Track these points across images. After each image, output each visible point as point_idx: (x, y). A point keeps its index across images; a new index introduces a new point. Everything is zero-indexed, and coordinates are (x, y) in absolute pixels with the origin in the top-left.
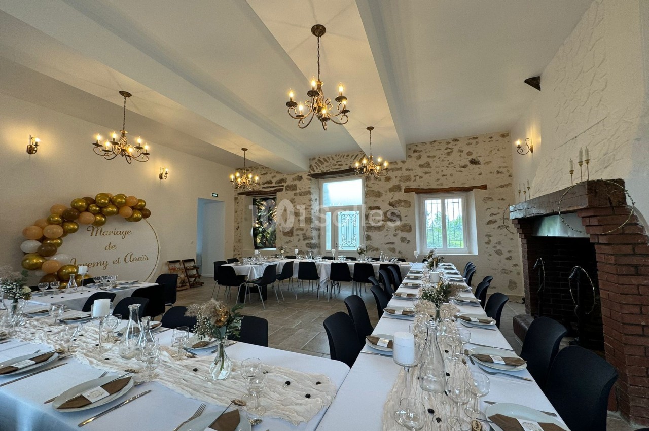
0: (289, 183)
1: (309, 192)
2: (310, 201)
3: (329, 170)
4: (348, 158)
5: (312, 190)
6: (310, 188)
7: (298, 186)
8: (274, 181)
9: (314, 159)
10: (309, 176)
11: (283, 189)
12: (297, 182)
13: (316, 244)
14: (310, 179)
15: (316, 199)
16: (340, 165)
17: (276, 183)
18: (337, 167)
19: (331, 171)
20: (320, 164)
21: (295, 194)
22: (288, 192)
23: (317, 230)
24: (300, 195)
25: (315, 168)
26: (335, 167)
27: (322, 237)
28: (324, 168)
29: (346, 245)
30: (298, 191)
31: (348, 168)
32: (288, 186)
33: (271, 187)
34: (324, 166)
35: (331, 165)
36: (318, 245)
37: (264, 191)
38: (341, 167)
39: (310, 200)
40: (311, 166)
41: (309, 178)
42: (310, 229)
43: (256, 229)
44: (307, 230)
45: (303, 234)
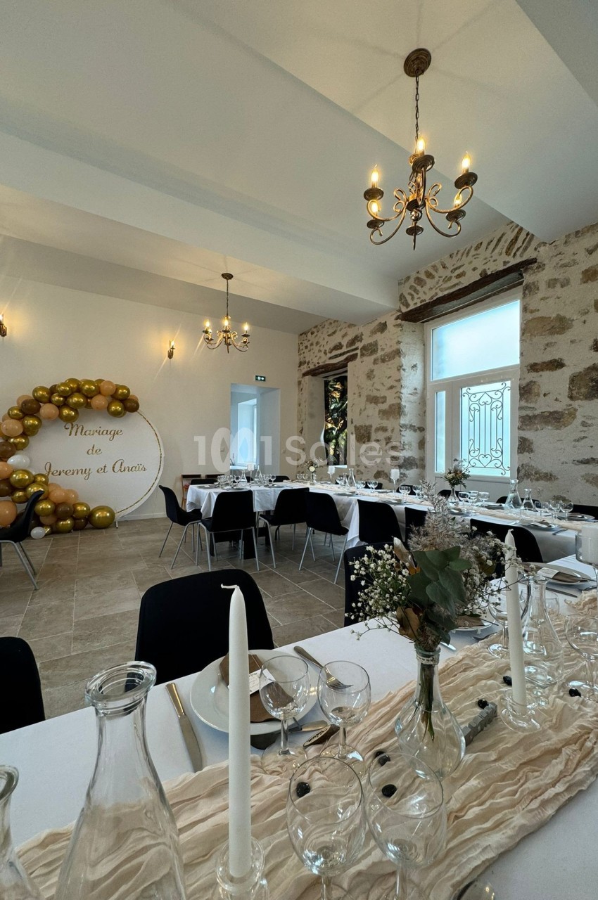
0: (367, 340)
1: (398, 353)
2: (399, 370)
3: (436, 294)
4: (478, 252)
5: (403, 347)
6: (399, 342)
7: (380, 343)
8: (344, 343)
9: (408, 278)
10: (397, 318)
11: (357, 354)
12: (379, 337)
13: (414, 459)
14: (400, 325)
15: (415, 366)
16: (459, 276)
17: (347, 347)
18: (454, 281)
19: (441, 294)
20: (418, 288)
21: (375, 362)
22: (365, 358)
23: (415, 431)
24: (383, 361)
25: (409, 298)
26: (449, 284)
27: (428, 446)
28: (426, 294)
29: (478, 464)
30: (380, 353)
31: (479, 277)
32: (364, 348)
33: (341, 355)
34: (426, 288)
35: (441, 283)
36: (418, 462)
37: (332, 364)
38: (461, 279)
39: (400, 368)
40: (402, 297)
41: (399, 321)
42: (397, 428)
43: (327, 432)
44: (393, 430)
45: (386, 439)
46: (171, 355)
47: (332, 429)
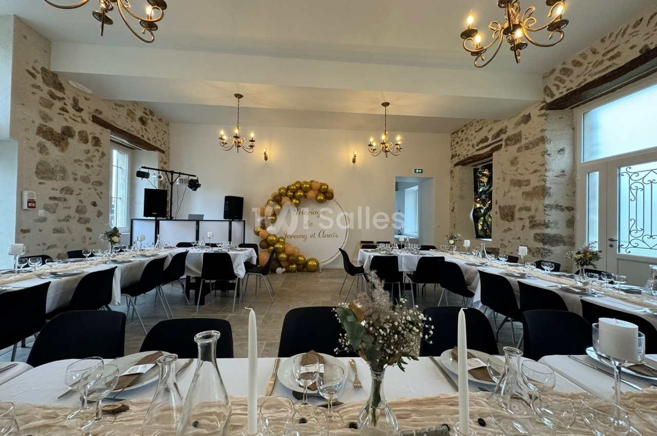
0: (511, 132)
1: (542, 140)
2: (543, 155)
3: (585, 80)
4: (638, 28)
5: (547, 134)
6: (543, 131)
7: (523, 134)
8: (490, 136)
9: (553, 71)
10: (542, 108)
11: (502, 144)
12: (523, 128)
13: (561, 237)
14: (544, 115)
15: (562, 150)
16: (613, 58)
17: (492, 139)
18: (607, 64)
19: (590, 80)
20: (565, 78)
21: (519, 150)
22: (509, 148)
23: (562, 210)
24: (527, 148)
25: (554, 89)
26: (600, 68)
28: (573, 83)
29: (642, 245)
30: (524, 142)
31: (639, 54)
32: (508, 139)
33: (487, 147)
34: (573, 77)
35: (590, 68)
36: (566, 239)
37: (479, 155)
38: (615, 61)
39: (545, 153)
40: (547, 90)
41: (544, 111)
42: (541, 208)
43: (476, 211)
44: (536, 210)
45: (529, 218)
46: (354, 161)
47: (480, 208)
